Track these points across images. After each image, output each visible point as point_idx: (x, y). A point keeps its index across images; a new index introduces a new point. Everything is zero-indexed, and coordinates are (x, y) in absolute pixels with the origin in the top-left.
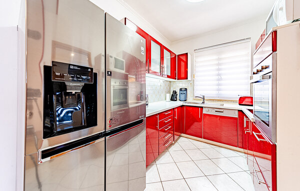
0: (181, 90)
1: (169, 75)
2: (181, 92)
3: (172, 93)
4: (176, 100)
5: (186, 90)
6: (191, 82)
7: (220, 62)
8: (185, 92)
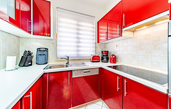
0: (39, 50)
1: (13, 17)
2: (39, 53)
3: (22, 54)
4: (31, 65)
5: (46, 50)
6: (54, 42)
7: (79, 28)
8: (45, 53)
